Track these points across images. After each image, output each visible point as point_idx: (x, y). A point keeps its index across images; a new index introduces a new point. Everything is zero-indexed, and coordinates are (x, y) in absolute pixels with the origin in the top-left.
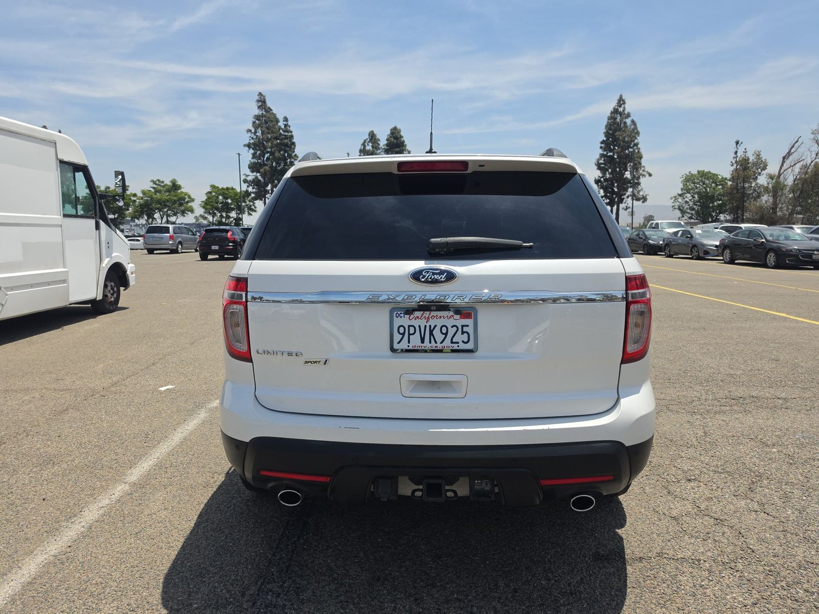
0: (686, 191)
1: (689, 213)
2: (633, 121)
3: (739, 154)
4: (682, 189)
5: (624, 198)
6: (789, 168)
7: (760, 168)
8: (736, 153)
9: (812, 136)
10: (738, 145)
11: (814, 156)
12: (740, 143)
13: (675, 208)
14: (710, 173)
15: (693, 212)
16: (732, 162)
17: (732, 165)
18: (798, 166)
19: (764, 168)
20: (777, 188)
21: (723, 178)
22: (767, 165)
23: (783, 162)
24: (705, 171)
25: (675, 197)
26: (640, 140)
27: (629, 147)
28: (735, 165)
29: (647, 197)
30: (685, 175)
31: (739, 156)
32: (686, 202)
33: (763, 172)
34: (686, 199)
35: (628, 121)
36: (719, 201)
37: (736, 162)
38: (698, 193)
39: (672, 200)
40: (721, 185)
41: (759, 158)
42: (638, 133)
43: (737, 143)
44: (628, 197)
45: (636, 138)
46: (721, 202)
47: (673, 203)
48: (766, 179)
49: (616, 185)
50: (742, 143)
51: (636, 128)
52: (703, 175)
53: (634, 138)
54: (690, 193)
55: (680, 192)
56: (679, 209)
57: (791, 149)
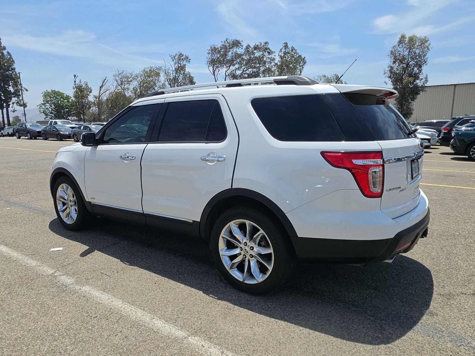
0: (46, 102)
1: (50, 115)
2: (8, 53)
3: (76, 83)
4: (43, 100)
5: (10, 104)
6: (103, 93)
7: (88, 92)
8: (75, 82)
9: (114, 78)
10: (76, 77)
11: (115, 88)
12: (76, 76)
13: (41, 112)
14: (59, 92)
15: (52, 115)
16: (73, 87)
17: (74, 89)
18: (108, 92)
19: (91, 92)
20: (99, 104)
21: (67, 95)
22: (92, 90)
23: (100, 90)
24: (56, 91)
25: (40, 105)
26: (15, 66)
27: (8, 70)
28: (75, 89)
29: (27, 104)
30: (44, 92)
31: (77, 84)
32: (47, 108)
33: (90, 94)
34: (47, 107)
35: (5, 52)
36: (67, 109)
37: (76, 87)
38: (54, 103)
39: (38, 107)
40: (67, 100)
41: (87, 86)
42: (13, 61)
43: (75, 76)
44: (13, 103)
45: (13, 65)
46: (67, 110)
47: (39, 109)
48: (93, 98)
49: (2, 94)
50: (77, 77)
51: (11, 58)
52: (54, 92)
53: (12, 65)
54: (48, 103)
55: (43, 103)
56: (43, 112)
57: (103, 83)
